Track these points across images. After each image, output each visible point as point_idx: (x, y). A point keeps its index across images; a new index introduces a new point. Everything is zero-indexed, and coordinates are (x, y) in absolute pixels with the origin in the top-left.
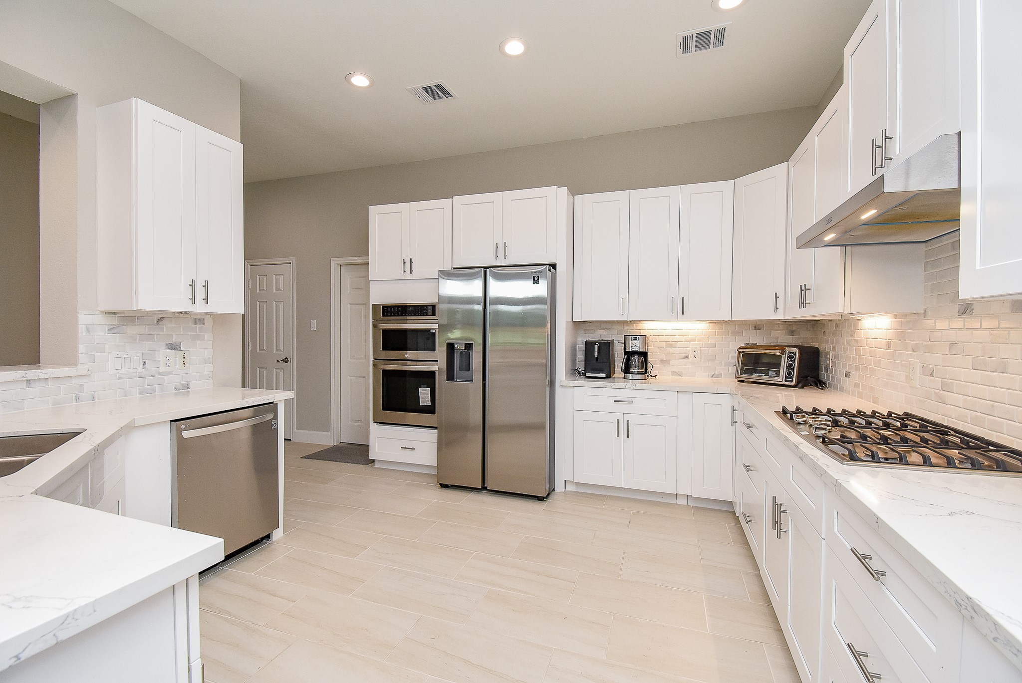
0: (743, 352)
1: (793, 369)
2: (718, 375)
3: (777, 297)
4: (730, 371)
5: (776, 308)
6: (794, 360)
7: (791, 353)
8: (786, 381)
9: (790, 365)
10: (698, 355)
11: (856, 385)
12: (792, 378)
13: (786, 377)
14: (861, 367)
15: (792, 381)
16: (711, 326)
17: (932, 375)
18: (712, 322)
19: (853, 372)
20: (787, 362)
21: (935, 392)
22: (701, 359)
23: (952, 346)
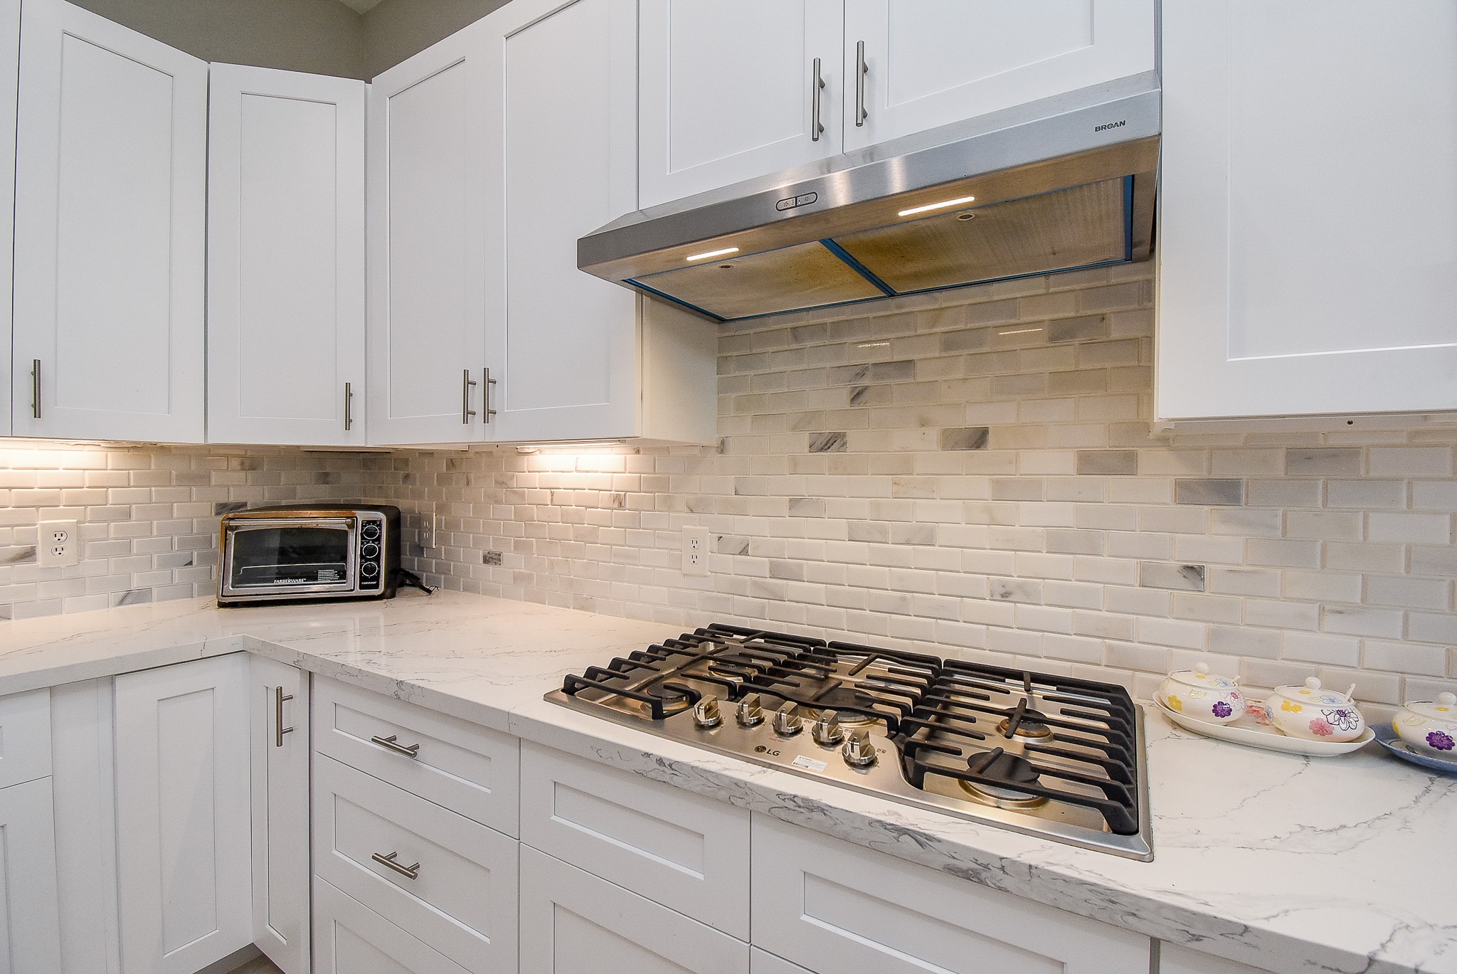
0: (237, 527)
1: (377, 559)
2: (141, 596)
3: (349, 395)
4: (176, 581)
5: (348, 422)
6: (379, 539)
7: (369, 522)
8: (362, 587)
9: (371, 551)
10: (70, 547)
11: (517, 578)
12: (377, 578)
13: (362, 579)
14: (534, 543)
15: (376, 586)
16: (112, 459)
17: (744, 552)
18: (117, 446)
19: (508, 555)
20: (362, 543)
21: (755, 583)
22: (80, 556)
23: (794, 503)
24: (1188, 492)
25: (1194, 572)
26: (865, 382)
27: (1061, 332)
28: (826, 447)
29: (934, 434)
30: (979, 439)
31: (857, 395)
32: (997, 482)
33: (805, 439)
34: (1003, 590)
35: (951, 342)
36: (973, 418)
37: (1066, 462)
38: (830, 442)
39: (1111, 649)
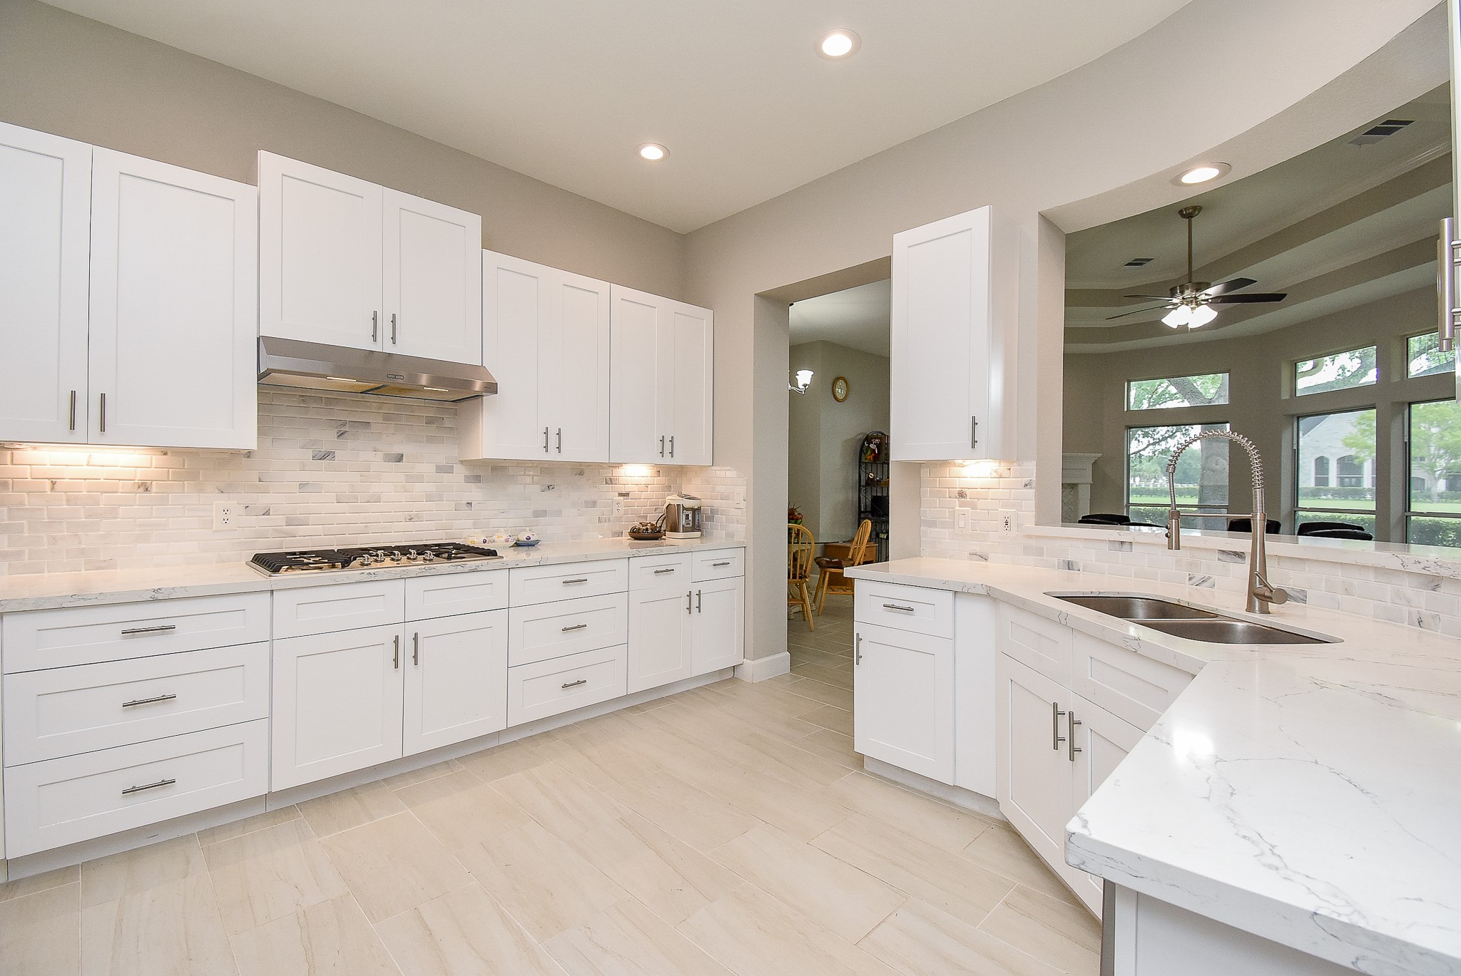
17: (267, 513)
21: (275, 530)
23: (303, 486)
24: (469, 479)
25: (469, 504)
26: (343, 429)
27: (430, 421)
28: (323, 458)
29: (380, 455)
30: (400, 458)
31: (341, 435)
32: (407, 475)
33: (310, 453)
34: (410, 518)
35: (387, 417)
36: (397, 449)
37: (432, 468)
38: (326, 456)
39: (446, 533)
